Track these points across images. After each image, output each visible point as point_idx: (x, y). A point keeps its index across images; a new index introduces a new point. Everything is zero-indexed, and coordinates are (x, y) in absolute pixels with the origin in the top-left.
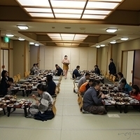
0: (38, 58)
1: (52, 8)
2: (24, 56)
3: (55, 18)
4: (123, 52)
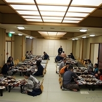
0: (32, 47)
1: (41, 16)
2: (22, 46)
3: (43, 22)
4: (91, 44)
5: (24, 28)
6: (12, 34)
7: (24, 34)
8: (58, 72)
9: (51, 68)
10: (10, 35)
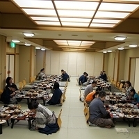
0: (44, 62)
1: (58, 17)
2: (30, 61)
3: (62, 26)
4: (131, 58)
5: (33, 35)
6: (16, 44)
7: (34, 44)
8: (83, 100)
9: (73, 93)
10: (13, 46)
